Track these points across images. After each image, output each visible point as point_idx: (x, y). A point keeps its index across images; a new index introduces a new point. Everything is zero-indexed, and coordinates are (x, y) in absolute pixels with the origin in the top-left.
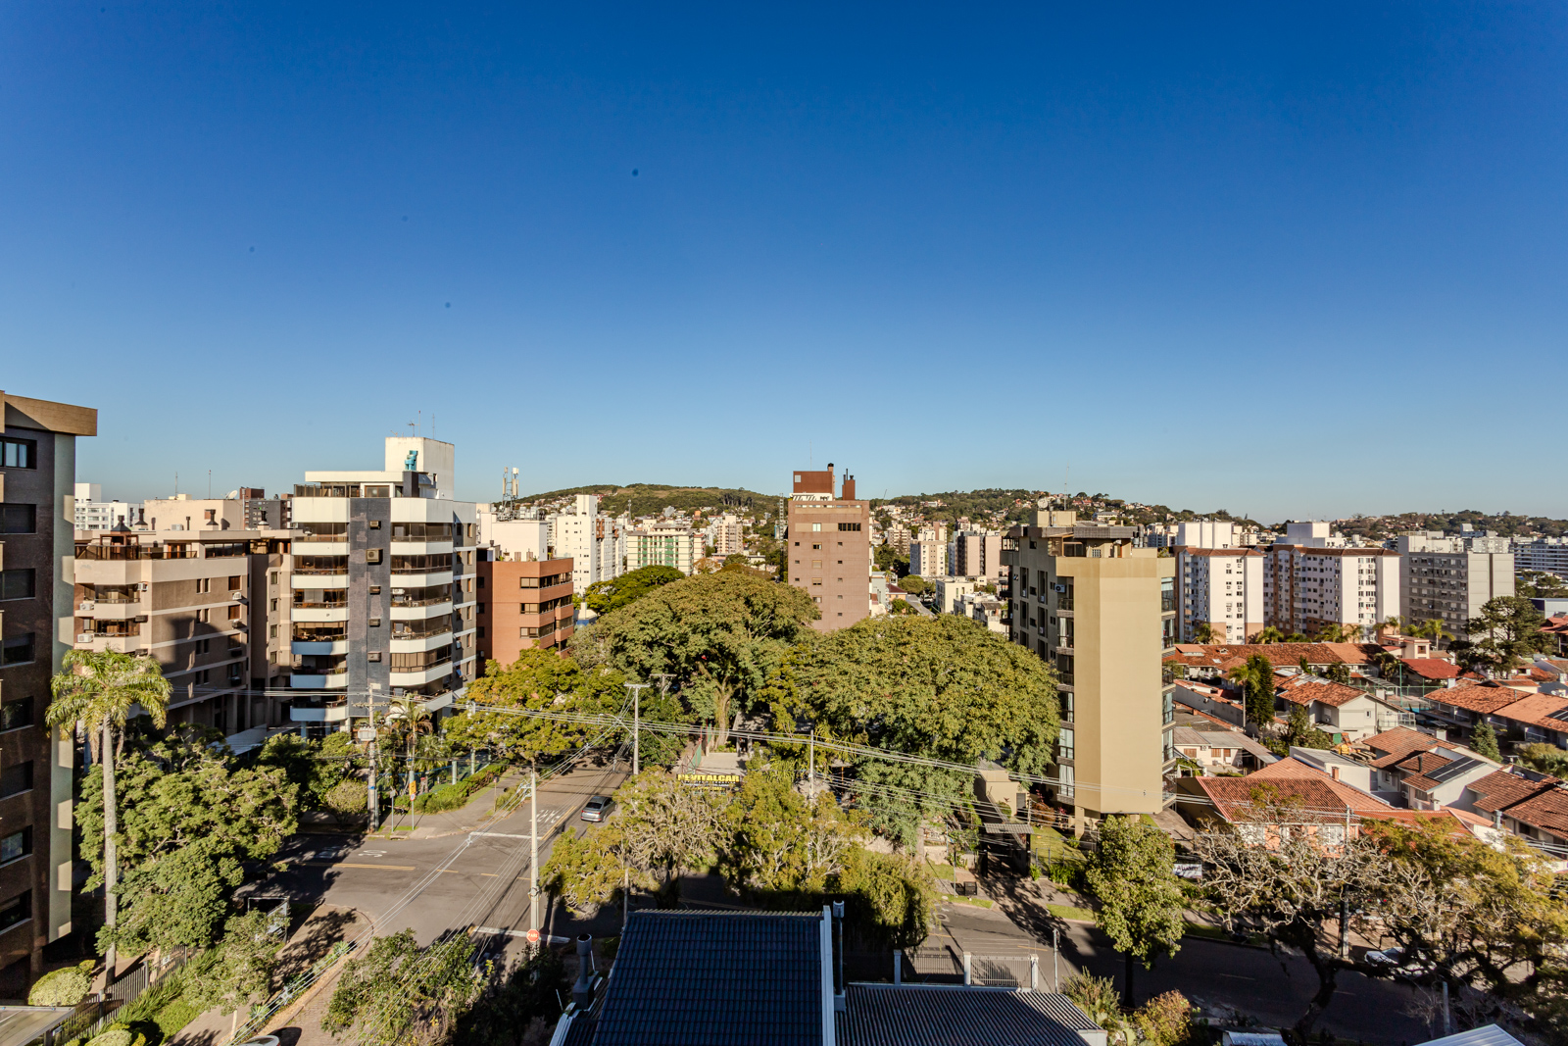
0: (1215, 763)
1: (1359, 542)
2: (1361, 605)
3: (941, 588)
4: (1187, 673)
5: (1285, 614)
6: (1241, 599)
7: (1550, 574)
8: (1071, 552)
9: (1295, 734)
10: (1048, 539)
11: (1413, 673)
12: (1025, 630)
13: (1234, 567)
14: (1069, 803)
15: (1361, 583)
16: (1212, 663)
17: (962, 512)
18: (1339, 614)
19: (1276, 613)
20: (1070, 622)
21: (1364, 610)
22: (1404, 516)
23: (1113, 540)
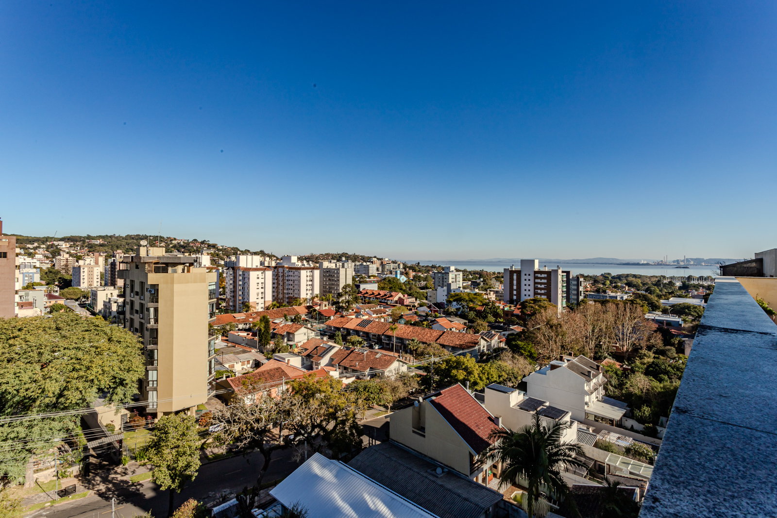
0: (243, 369)
1: (311, 264)
2: (307, 290)
3: (94, 295)
4: (237, 327)
5: (281, 296)
6: (263, 290)
7: (364, 275)
8: (157, 270)
9: (277, 348)
10: (146, 263)
11: (322, 315)
12: (132, 317)
13: (260, 276)
14: (154, 412)
15: (307, 281)
16: (249, 321)
17: (118, 248)
18: (299, 294)
19: (277, 296)
20: (156, 310)
21: (308, 292)
22: (326, 254)
23: (184, 264)
